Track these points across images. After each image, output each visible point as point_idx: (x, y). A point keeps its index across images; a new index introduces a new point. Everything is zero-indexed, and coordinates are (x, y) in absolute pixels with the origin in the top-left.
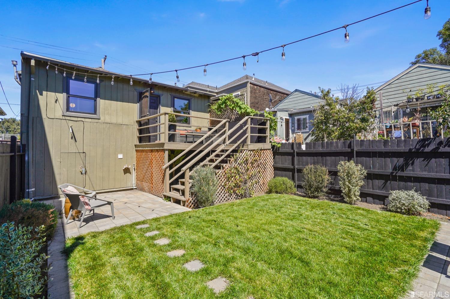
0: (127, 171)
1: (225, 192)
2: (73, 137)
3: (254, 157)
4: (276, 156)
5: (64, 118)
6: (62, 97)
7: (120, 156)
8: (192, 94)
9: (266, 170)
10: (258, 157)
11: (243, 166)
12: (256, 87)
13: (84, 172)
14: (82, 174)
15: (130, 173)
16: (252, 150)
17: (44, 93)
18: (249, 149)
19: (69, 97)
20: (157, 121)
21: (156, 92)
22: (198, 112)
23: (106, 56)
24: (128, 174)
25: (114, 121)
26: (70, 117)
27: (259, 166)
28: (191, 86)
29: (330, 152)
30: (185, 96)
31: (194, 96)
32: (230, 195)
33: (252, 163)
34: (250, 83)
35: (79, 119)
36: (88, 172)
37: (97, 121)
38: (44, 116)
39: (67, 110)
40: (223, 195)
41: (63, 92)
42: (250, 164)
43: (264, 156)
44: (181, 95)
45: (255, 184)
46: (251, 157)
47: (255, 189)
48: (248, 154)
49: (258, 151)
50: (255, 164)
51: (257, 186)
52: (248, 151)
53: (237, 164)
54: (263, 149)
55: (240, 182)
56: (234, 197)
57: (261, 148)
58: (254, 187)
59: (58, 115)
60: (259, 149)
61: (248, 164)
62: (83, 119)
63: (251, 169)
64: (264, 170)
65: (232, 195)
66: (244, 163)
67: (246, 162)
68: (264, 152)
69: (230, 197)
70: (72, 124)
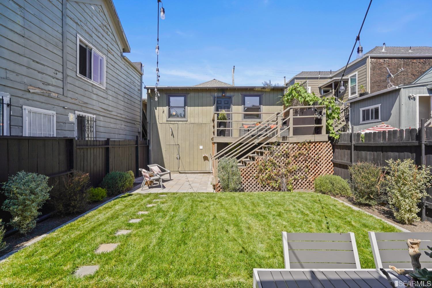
0: (206, 158)
1: (257, 183)
2: (172, 134)
3: (299, 150)
4: (336, 150)
5: (167, 122)
6: (166, 109)
7: (201, 147)
8: (263, 90)
9: (319, 165)
10: (304, 150)
11: (282, 159)
12: (382, 60)
13: (178, 158)
14: (177, 159)
15: (208, 160)
16: (295, 143)
17: (158, 108)
18: (290, 142)
19: (170, 108)
20: (230, 119)
21: (228, 94)
22: (270, 106)
23: (234, 66)
24: (207, 161)
25: (196, 122)
26: (171, 121)
27: (307, 160)
28: (298, 77)
29: (391, 145)
30: (256, 93)
31: (266, 91)
32: (263, 187)
33: (295, 157)
34: (371, 58)
35: (176, 122)
36: (181, 158)
37: (185, 122)
38: (158, 122)
39: (169, 117)
40: (255, 185)
41: (167, 106)
42: (292, 157)
43: (315, 150)
44: (252, 93)
45: (301, 180)
46: (294, 150)
47: (300, 184)
48: (289, 147)
49: (305, 144)
50: (301, 157)
51: (303, 181)
52: (289, 144)
53: (273, 157)
54: (314, 141)
55: (276, 175)
56: (268, 189)
57: (310, 141)
58: (298, 183)
59: (165, 121)
60: (307, 141)
61: (288, 158)
62: (177, 122)
63: (294, 163)
64: (316, 165)
65: (267, 187)
66: (283, 156)
67: (287, 156)
68: (316, 145)
69: (264, 188)
70: (171, 126)
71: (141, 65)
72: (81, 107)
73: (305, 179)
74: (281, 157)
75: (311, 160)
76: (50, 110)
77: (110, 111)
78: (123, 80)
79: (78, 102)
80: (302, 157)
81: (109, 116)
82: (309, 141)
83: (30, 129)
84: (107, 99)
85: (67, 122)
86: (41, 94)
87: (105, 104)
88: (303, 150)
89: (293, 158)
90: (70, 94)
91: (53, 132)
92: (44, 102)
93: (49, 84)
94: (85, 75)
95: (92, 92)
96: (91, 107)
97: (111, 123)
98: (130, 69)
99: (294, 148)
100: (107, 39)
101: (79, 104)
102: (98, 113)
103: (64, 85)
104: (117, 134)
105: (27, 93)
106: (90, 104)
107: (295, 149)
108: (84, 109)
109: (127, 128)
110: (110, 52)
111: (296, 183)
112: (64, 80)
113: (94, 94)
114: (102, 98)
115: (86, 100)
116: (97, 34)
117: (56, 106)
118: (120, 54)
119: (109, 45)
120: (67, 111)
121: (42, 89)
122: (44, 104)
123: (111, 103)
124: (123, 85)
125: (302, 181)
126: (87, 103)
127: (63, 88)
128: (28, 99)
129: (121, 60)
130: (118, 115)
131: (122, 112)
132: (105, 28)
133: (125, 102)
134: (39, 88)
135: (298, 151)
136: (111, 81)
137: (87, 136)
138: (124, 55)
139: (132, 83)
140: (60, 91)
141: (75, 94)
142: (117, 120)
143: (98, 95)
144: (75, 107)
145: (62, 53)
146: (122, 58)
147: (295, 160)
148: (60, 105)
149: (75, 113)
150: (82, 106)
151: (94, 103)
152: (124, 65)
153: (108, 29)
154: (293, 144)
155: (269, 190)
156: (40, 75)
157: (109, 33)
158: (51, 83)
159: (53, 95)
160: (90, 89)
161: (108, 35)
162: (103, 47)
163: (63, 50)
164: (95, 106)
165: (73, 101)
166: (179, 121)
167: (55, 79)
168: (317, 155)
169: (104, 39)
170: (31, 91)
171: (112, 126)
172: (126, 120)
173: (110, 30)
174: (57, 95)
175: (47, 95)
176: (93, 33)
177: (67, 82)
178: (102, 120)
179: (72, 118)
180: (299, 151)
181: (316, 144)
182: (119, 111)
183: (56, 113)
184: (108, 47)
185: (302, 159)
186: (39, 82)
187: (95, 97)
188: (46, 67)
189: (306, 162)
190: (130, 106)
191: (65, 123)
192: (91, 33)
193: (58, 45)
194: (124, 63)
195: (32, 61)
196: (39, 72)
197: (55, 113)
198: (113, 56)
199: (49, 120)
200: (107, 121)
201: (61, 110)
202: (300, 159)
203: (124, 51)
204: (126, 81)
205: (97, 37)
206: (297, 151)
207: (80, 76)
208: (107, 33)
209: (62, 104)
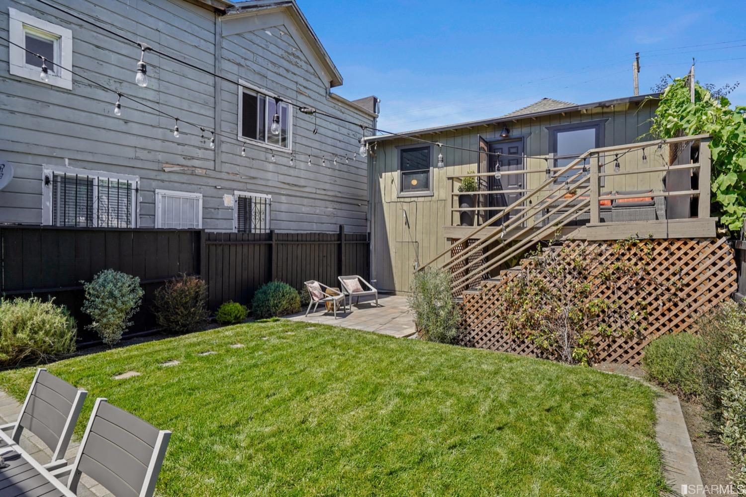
1: (504, 332)
2: (407, 223)
3: (618, 260)
5: (399, 200)
6: (397, 175)
10: (634, 260)
11: (566, 281)
17: (383, 174)
18: (590, 239)
21: (515, 133)
26: (404, 197)
27: (643, 289)
30: (586, 121)
32: (518, 342)
33: (605, 278)
35: (413, 199)
37: (430, 198)
38: (383, 201)
39: (402, 190)
40: (499, 336)
41: (398, 169)
42: (596, 277)
43: (671, 261)
44: (575, 121)
45: (623, 340)
46: (602, 259)
47: (620, 351)
48: (587, 252)
49: (635, 245)
50: (623, 280)
51: (630, 344)
52: (586, 243)
53: (543, 274)
54: (666, 237)
55: (547, 318)
56: (530, 349)
57: (651, 236)
58: (615, 346)
59: (394, 197)
60: (641, 237)
61: (586, 278)
62: (415, 199)
63: (603, 293)
64: (671, 303)
65: (526, 345)
66: (570, 273)
67: (580, 273)
68: (673, 248)
69: (519, 346)
70: (406, 206)
71: (375, 100)
72: (244, 184)
73: (635, 340)
74: (565, 277)
75: (656, 289)
76: (194, 192)
77: (300, 186)
78: (330, 133)
79: (240, 178)
80: (626, 278)
81: (298, 194)
82: (647, 237)
83: (164, 219)
84: (295, 168)
85: (220, 207)
86: (181, 171)
87: (290, 176)
88: (629, 260)
89: (600, 280)
90: (226, 168)
91: (198, 221)
92: (185, 181)
93: (193, 158)
94: (254, 136)
95: (266, 160)
96: (263, 183)
97: (304, 205)
98: (347, 111)
99: (601, 255)
100: (295, 74)
101: (241, 180)
102: (276, 191)
103: (216, 155)
104: (316, 223)
105: (162, 173)
106: (261, 179)
107: (604, 257)
108: (249, 187)
109: (340, 213)
110: (302, 94)
111: (609, 346)
112: (216, 149)
113: (270, 163)
114: (286, 168)
115: (253, 173)
116: (277, 71)
117: (203, 187)
118: (323, 92)
119: (299, 82)
120: (221, 192)
121: (182, 166)
122: (185, 185)
123: (303, 174)
124: (330, 141)
125: (626, 343)
126: (254, 178)
127: (214, 161)
128: (163, 181)
129: (326, 102)
130: (318, 192)
131: (327, 186)
132: (291, 57)
133: (334, 169)
134: (178, 165)
135: (612, 263)
136: (304, 138)
137: (253, 226)
138: (331, 92)
139: (352, 136)
140: (211, 165)
141: (236, 166)
142: (316, 201)
143: (277, 164)
144: (234, 185)
145: (213, 112)
146: (328, 97)
147: (604, 286)
148: (210, 184)
149: (234, 194)
150: (246, 183)
151: (269, 176)
152: (334, 108)
153: (298, 57)
154: (600, 245)
155: (533, 352)
156: (180, 147)
157: (300, 63)
158: (196, 156)
159: (199, 171)
160: (262, 156)
161: (298, 67)
162: (287, 88)
163: (215, 108)
164: (271, 181)
165: (231, 177)
166: (418, 197)
167: (203, 151)
168: (678, 277)
169: (289, 76)
170: (166, 169)
171: (304, 209)
172: (336, 199)
173: (303, 58)
174: (205, 171)
175: (190, 172)
176: (269, 72)
177: (220, 152)
178: (285, 202)
179: (229, 201)
180: (619, 264)
181: (672, 244)
182: (322, 186)
183: (203, 196)
184: (298, 86)
185: (625, 283)
186: (179, 156)
187: (271, 167)
188: (189, 136)
189: (637, 294)
190: (346, 175)
191: (218, 209)
192: (264, 71)
193: (207, 103)
194: (333, 105)
195: (169, 131)
196: (179, 144)
197: (201, 195)
198: (308, 98)
199: (192, 206)
200: (294, 203)
201: (211, 191)
202: (620, 283)
203: (332, 85)
204: (338, 135)
205: (276, 75)
206: (609, 262)
207: (243, 140)
208: (296, 65)
209: (212, 182)
